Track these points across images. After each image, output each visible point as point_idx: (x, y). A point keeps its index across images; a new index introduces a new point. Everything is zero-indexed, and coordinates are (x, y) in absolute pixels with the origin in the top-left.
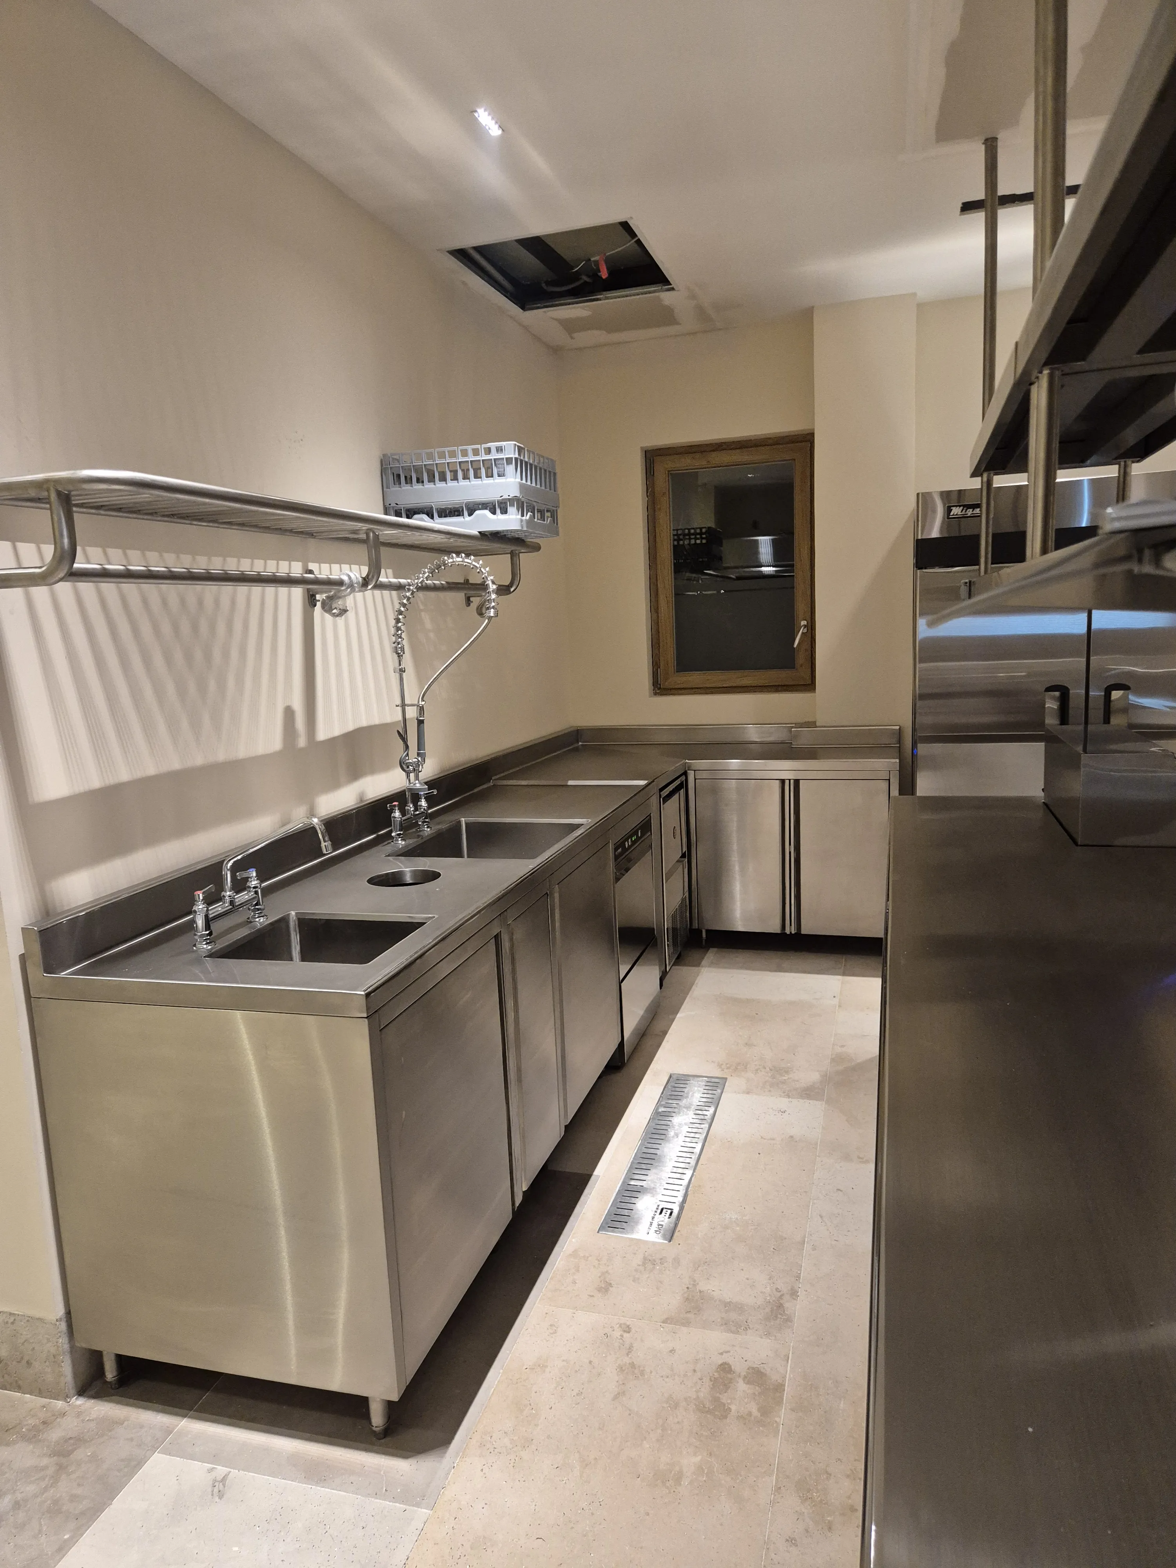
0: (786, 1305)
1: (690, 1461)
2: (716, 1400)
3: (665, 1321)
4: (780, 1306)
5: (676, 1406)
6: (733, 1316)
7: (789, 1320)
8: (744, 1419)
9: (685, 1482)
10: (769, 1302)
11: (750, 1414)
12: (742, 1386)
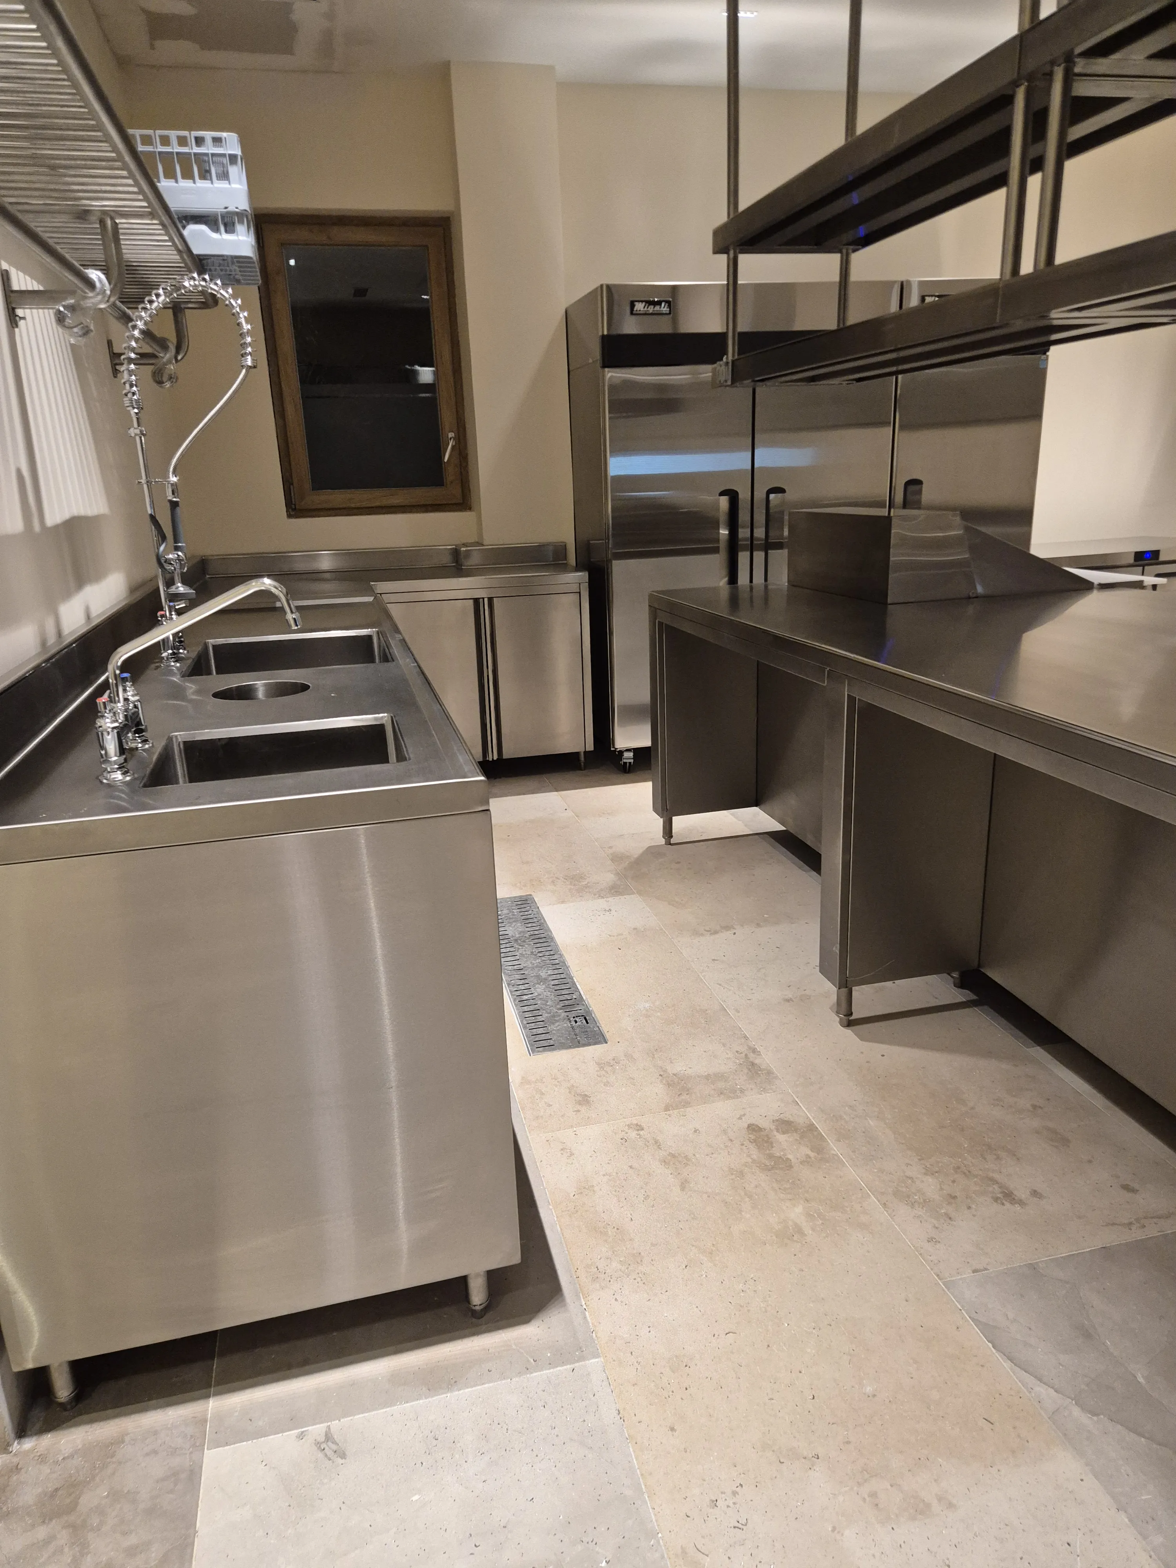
0: (757, 1061)
1: (796, 1213)
2: (771, 1157)
3: (667, 1109)
4: (753, 1064)
5: (741, 1174)
6: (721, 1085)
7: (769, 1072)
8: (806, 1161)
9: (808, 1231)
10: (741, 1064)
11: (808, 1156)
12: (781, 1138)
